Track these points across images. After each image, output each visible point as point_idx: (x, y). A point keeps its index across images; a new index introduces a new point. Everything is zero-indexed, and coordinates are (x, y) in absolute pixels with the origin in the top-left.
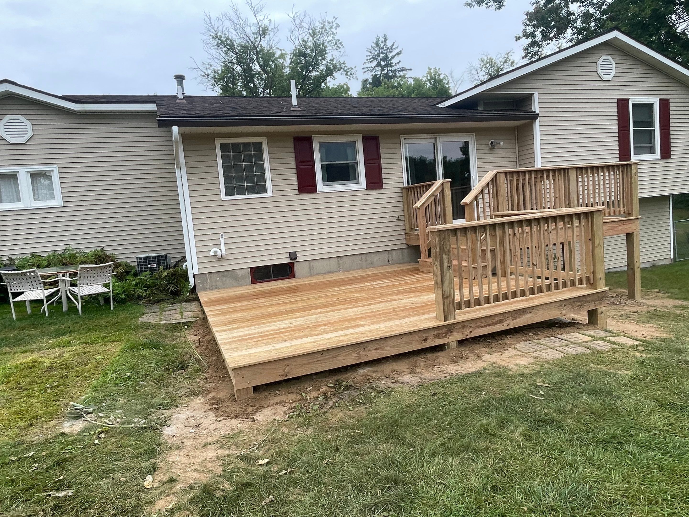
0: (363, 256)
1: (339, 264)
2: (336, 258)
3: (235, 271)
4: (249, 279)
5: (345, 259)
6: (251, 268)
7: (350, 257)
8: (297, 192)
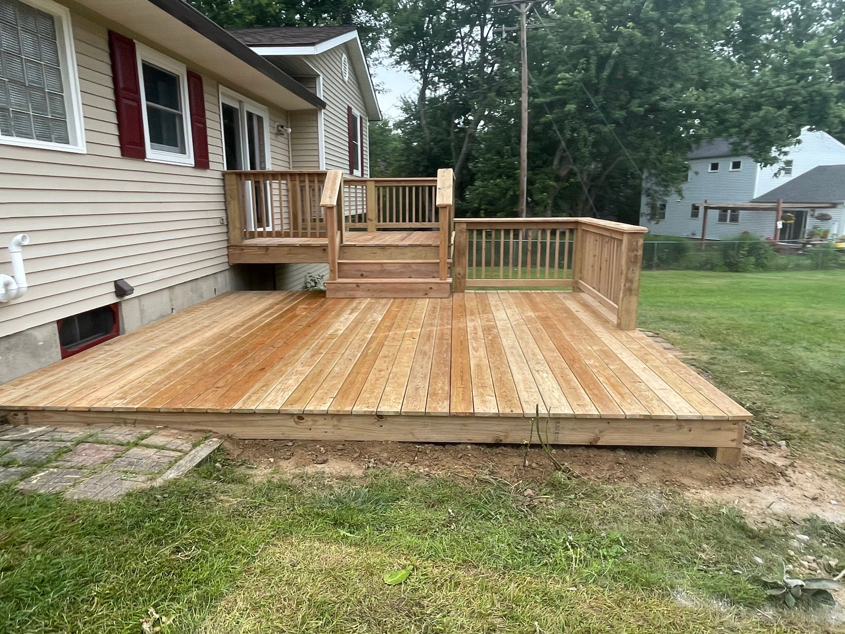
0: (193, 284)
1: (171, 300)
2: (167, 290)
3: (30, 332)
4: (57, 350)
5: (178, 291)
6: (58, 322)
7: (183, 287)
8: (117, 152)
